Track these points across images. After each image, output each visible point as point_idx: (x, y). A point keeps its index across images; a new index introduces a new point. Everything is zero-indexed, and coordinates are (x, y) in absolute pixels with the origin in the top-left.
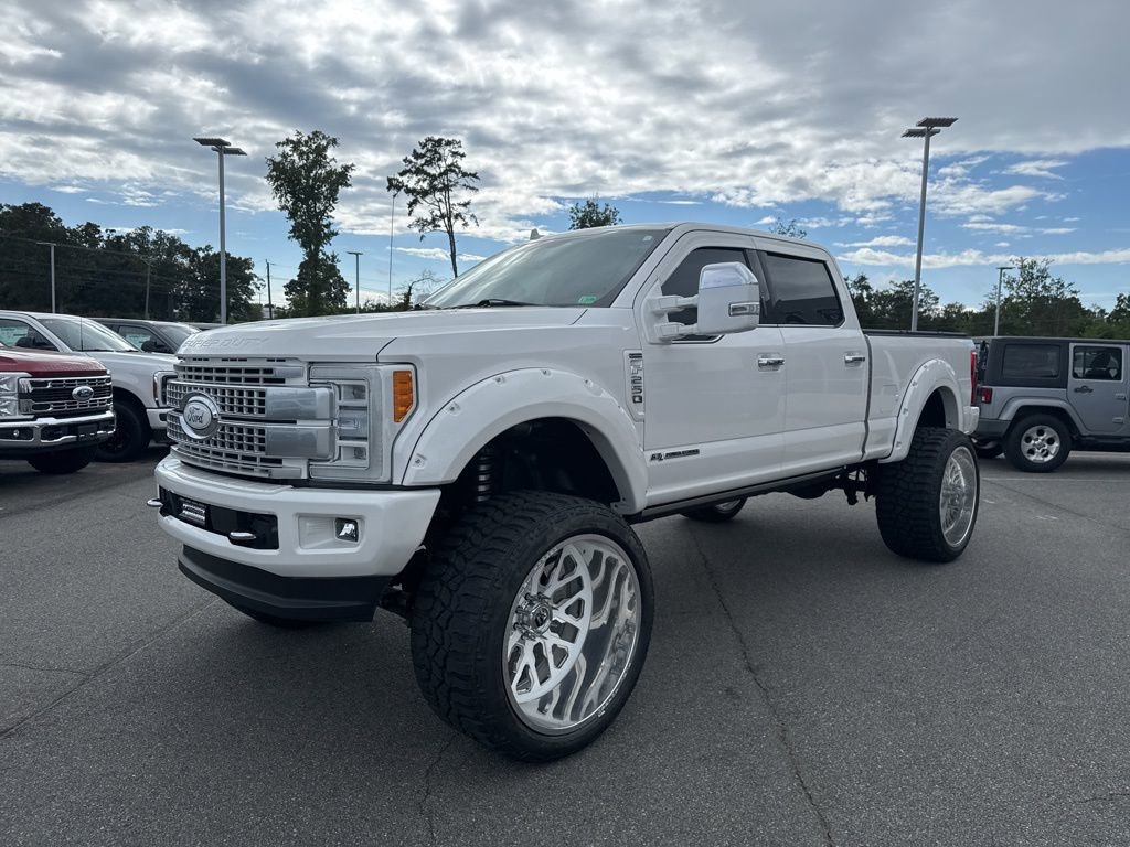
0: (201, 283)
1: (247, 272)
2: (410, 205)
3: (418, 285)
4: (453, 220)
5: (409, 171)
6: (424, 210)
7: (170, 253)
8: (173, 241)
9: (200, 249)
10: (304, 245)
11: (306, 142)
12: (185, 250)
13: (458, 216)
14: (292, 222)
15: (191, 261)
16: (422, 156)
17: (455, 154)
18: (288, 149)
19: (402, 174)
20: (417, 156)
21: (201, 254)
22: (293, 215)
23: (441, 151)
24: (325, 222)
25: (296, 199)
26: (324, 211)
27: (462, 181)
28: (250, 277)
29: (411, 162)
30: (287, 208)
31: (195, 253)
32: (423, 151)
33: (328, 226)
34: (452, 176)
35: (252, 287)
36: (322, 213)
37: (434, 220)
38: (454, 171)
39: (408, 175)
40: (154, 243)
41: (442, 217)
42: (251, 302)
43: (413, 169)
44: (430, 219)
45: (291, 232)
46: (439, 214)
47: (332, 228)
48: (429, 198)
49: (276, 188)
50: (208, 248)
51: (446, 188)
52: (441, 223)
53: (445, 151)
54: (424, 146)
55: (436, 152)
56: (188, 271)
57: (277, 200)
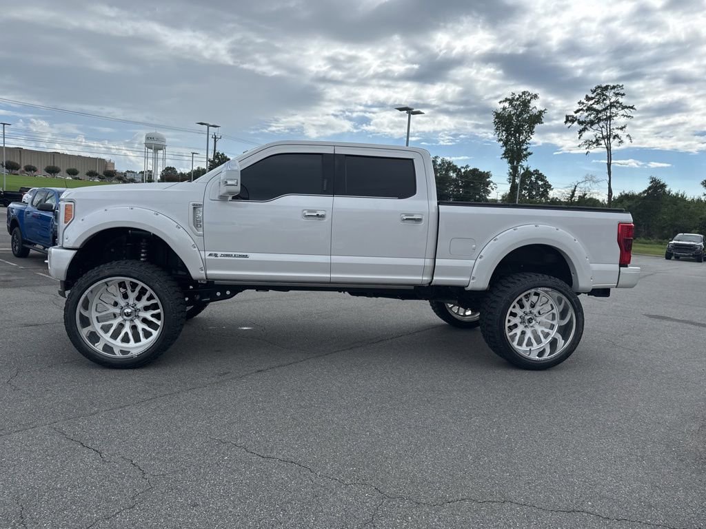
0: (461, 187)
1: (488, 180)
2: (580, 132)
3: (582, 185)
4: (611, 140)
5: (582, 109)
6: (589, 134)
7: (447, 171)
8: (449, 163)
9: (462, 167)
10: (510, 162)
11: (518, 99)
12: (455, 169)
13: (616, 136)
14: (504, 148)
15: (457, 175)
16: (592, 98)
17: (617, 94)
18: (507, 104)
19: (576, 112)
20: (588, 99)
21: (463, 170)
22: (505, 144)
23: (607, 94)
24: (524, 147)
25: (509, 135)
26: (525, 140)
27: (622, 112)
28: (489, 183)
29: (583, 103)
30: (502, 140)
31: (460, 170)
32: (593, 96)
33: (526, 149)
34: (614, 110)
35: (489, 188)
36: (524, 141)
37: (597, 140)
38: (615, 106)
39: (581, 112)
40: (440, 165)
41: (603, 138)
42: (488, 198)
43: (585, 108)
44: (594, 140)
45: (503, 154)
46: (601, 136)
47: (529, 150)
48: (596, 126)
49: (497, 129)
50: (467, 166)
51: (609, 118)
52: (602, 142)
53: (610, 93)
54: (593, 92)
55: (603, 95)
56: (455, 180)
57: (496, 136)
